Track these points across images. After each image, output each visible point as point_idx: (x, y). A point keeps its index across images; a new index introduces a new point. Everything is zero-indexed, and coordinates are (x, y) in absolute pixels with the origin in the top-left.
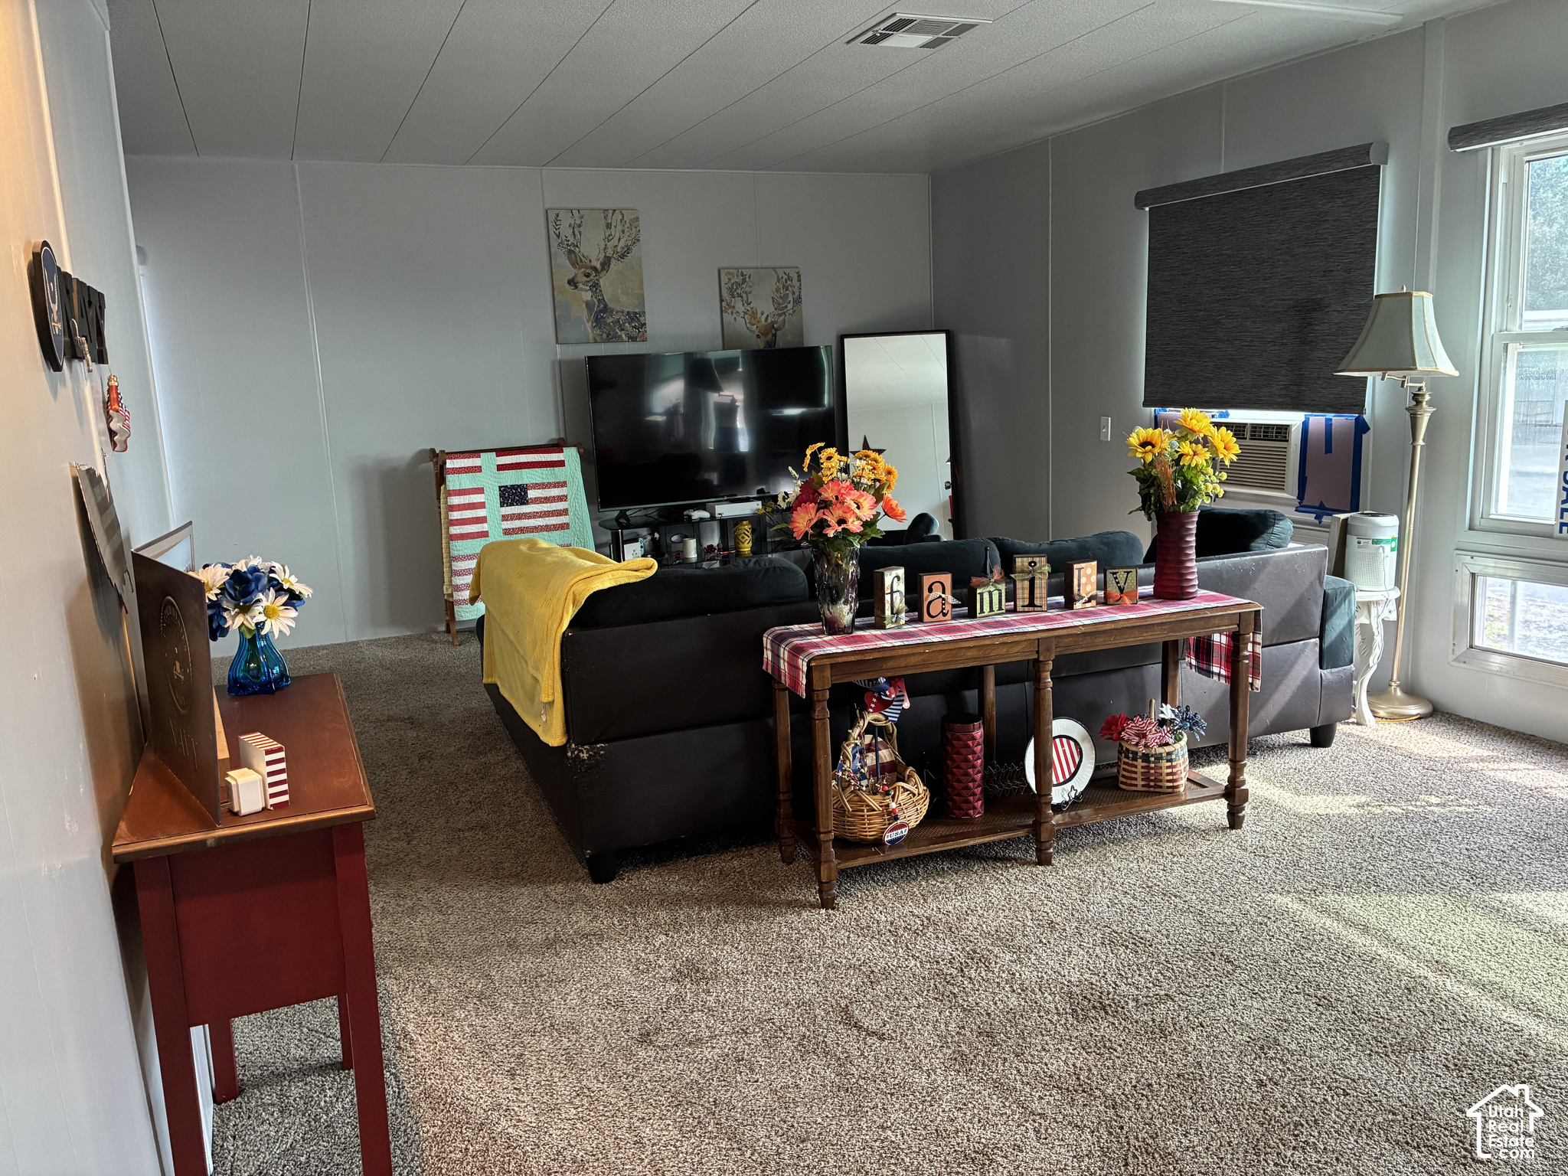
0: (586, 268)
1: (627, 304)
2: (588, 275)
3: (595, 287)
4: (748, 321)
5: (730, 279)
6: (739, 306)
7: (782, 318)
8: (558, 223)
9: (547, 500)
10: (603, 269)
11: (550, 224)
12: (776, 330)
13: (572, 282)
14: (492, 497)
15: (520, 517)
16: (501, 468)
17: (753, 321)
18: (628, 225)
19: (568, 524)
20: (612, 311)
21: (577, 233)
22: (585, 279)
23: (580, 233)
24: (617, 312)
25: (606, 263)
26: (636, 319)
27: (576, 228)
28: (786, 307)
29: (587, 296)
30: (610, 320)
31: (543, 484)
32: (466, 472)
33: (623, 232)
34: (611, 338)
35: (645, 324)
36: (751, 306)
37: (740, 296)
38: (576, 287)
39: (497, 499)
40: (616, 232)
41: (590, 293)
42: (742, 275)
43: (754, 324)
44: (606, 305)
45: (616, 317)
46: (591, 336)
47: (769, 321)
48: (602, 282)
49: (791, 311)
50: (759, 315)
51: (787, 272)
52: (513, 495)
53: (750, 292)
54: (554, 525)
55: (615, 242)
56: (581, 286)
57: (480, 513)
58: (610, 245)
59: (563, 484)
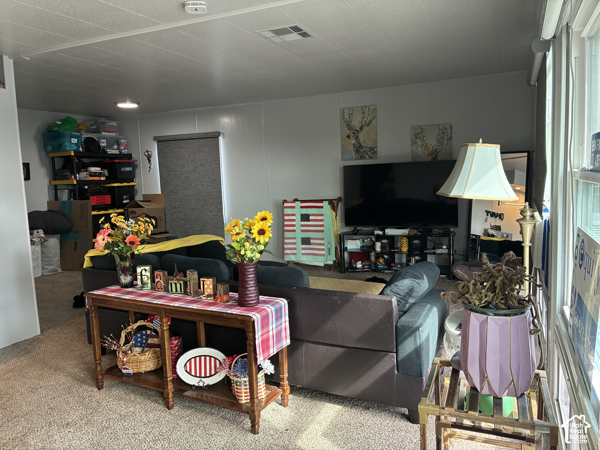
0: (354, 130)
1: (370, 144)
2: (354, 133)
3: (357, 138)
4: (423, 149)
5: (415, 131)
6: (419, 142)
7: (441, 147)
8: (344, 114)
9: (317, 220)
10: (360, 130)
11: (341, 115)
12: (438, 152)
13: (348, 137)
14: (298, 218)
15: (307, 226)
16: (302, 207)
17: (426, 149)
18: (371, 112)
19: (323, 230)
20: (363, 147)
21: (351, 117)
22: (353, 135)
23: (352, 117)
24: (365, 147)
25: (362, 128)
26: (373, 150)
27: (350, 115)
28: (443, 142)
29: (354, 141)
30: (362, 151)
31: (316, 214)
32: (290, 208)
33: (369, 115)
34: (362, 158)
35: (377, 152)
36: (425, 142)
37: (420, 138)
38: (350, 138)
39: (300, 219)
40: (366, 115)
41: (355, 140)
42: (421, 128)
43: (426, 150)
44: (361, 145)
45: (364, 149)
46: (354, 158)
47: (434, 148)
48: (360, 136)
49: (446, 144)
50: (429, 146)
51: (444, 126)
52: (305, 218)
53: (425, 136)
54: (319, 230)
55: (365, 119)
56: (351, 137)
57: (294, 223)
58: (364, 120)
59: (322, 215)
